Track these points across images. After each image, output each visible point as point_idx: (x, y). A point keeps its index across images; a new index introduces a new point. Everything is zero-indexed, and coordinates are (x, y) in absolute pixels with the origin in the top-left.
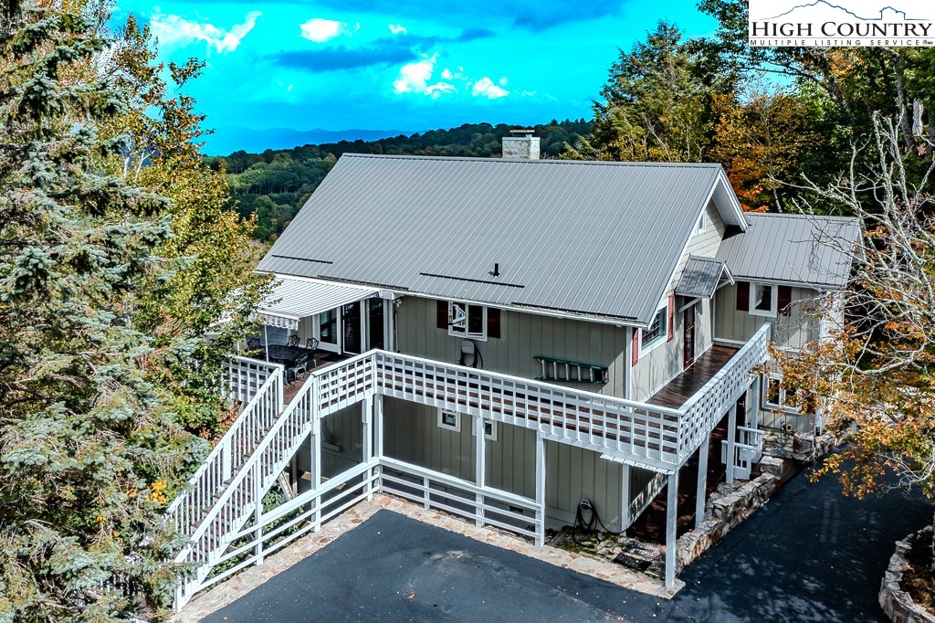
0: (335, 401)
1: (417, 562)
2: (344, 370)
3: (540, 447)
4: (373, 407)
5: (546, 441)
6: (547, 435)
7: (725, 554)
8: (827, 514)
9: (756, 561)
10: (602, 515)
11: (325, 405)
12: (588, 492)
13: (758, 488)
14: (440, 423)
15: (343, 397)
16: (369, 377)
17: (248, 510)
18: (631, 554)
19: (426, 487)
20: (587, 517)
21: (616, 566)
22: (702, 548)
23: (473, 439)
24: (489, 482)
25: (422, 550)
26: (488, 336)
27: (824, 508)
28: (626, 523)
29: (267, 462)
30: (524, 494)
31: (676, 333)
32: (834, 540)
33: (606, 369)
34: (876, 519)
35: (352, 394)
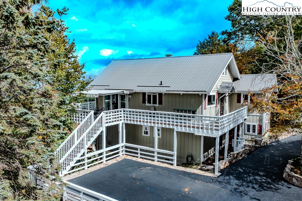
0: (110, 122)
1: (136, 169)
2: (113, 113)
3: (175, 133)
4: (122, 127)
5: (177, 132)
6: (177, 130)
7: (234, 167)
8: (266, 158)
9: (244, 168)
10: (194, 159)
11: (107, 123)
12: (190, 151)
13: (244, 150)
14: (143, 134)
15: (113, 122)
16: (121, 117)
17: (82, 151)
18: (204, 168)
19: (139, 151)
20: (190, 159)
21: (199, 170)
22: (227, 165)
23: (153, 138)
24: (159, 148)
25: (138, 167)
26: (159, 104)
27: (265, 157)
28: (202, 160)
29: (88, 138)
30: (170, 150)
31: (218, 105)
32: (268, 164)
33: (196, 111)
34: (282, 159)
35: (115, 121)
